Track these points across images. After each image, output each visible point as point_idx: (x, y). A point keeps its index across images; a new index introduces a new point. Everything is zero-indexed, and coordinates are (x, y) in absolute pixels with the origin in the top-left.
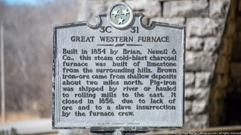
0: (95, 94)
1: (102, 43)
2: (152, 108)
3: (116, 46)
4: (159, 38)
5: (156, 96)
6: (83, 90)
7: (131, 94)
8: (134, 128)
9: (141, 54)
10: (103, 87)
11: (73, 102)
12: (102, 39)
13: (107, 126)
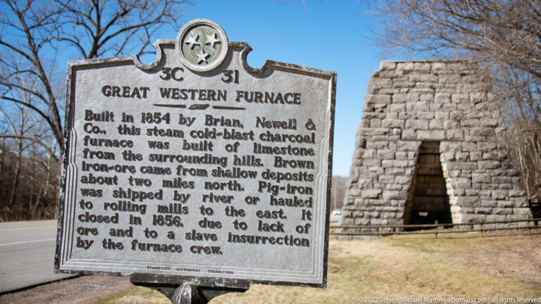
0: (145, 206)
1: (165, 101)
2: (261, 241)
3: (191, 108)
4: (280, 95)
5: (269, 217)
6: (121, 197)
7: (219, 208)
8: (220, 280)
9: (242, 126)
10: (161, 191)
11: (101, 219)
12: (165, 93)
13: (165, 273)
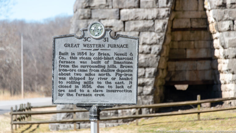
0: (80, 82)
1: (85, 48)
2: (117, 92)
3: (93, 50)
4: (121, 45)
5: (119, 84)
6: (72, 79)
7: (103, 82)
8: (105, 104)
9: (110, 55)
10: (85, 77)
11: (65, 87)
12: (85, 46)
13: (87, 103)
